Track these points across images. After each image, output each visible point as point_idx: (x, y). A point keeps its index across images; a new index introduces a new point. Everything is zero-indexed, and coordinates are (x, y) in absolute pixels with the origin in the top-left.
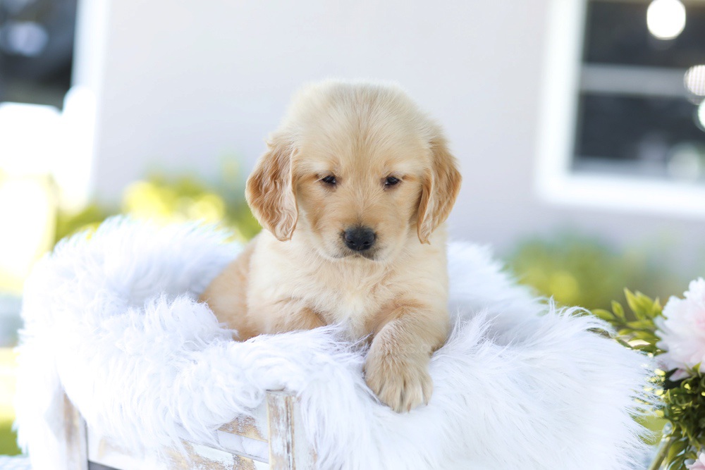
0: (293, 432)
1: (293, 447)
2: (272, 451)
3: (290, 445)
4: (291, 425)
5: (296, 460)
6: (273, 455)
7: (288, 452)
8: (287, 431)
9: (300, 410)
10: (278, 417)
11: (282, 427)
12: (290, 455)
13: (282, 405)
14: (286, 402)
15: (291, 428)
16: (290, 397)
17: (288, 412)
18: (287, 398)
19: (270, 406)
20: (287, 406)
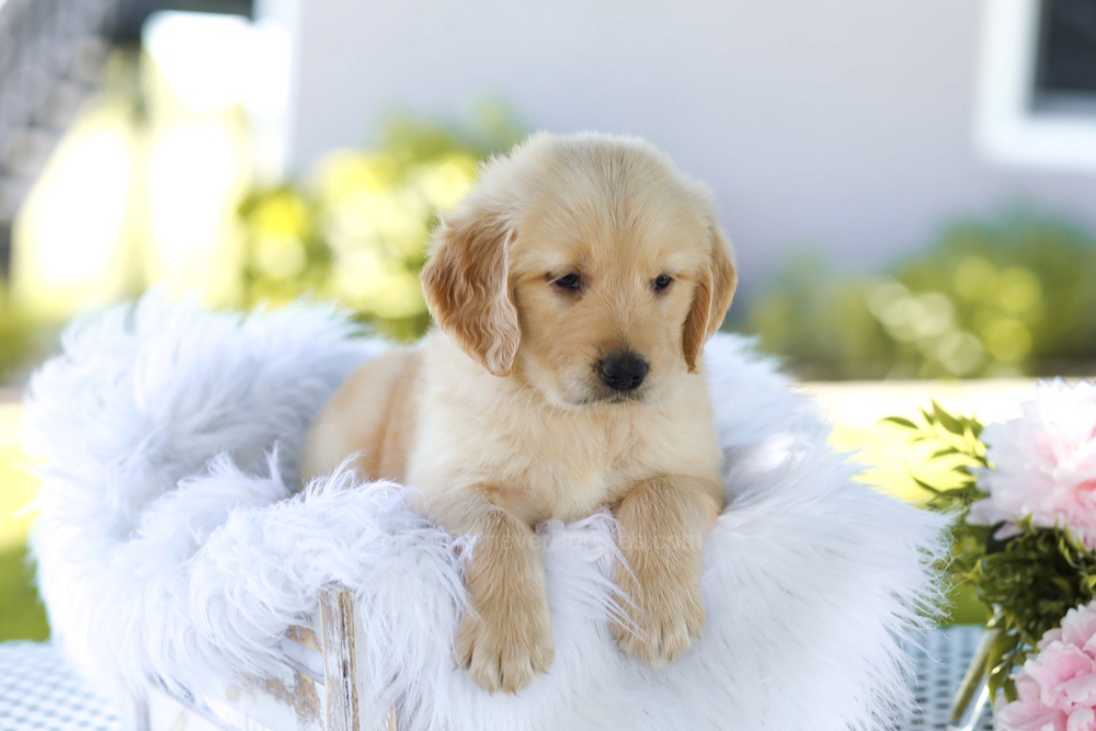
0: (352, 645)
1: (352, 668)
2: (328, 672)
3: (349, 665)
4: (349, 634)
5: (357, 688)
6: (328, 678)
7: (345, 676)
8: (343, 643)
9: (361, 611)
10: (332, 621)
11: (337, 639)
12: (349, 679)
13: (335, 605)
14: (341, 601)
15: (350, 640)
16: (347, 594)
17: (343, 616)
18: (341, 594)
19: (323, 604)
20: (342, 607)
